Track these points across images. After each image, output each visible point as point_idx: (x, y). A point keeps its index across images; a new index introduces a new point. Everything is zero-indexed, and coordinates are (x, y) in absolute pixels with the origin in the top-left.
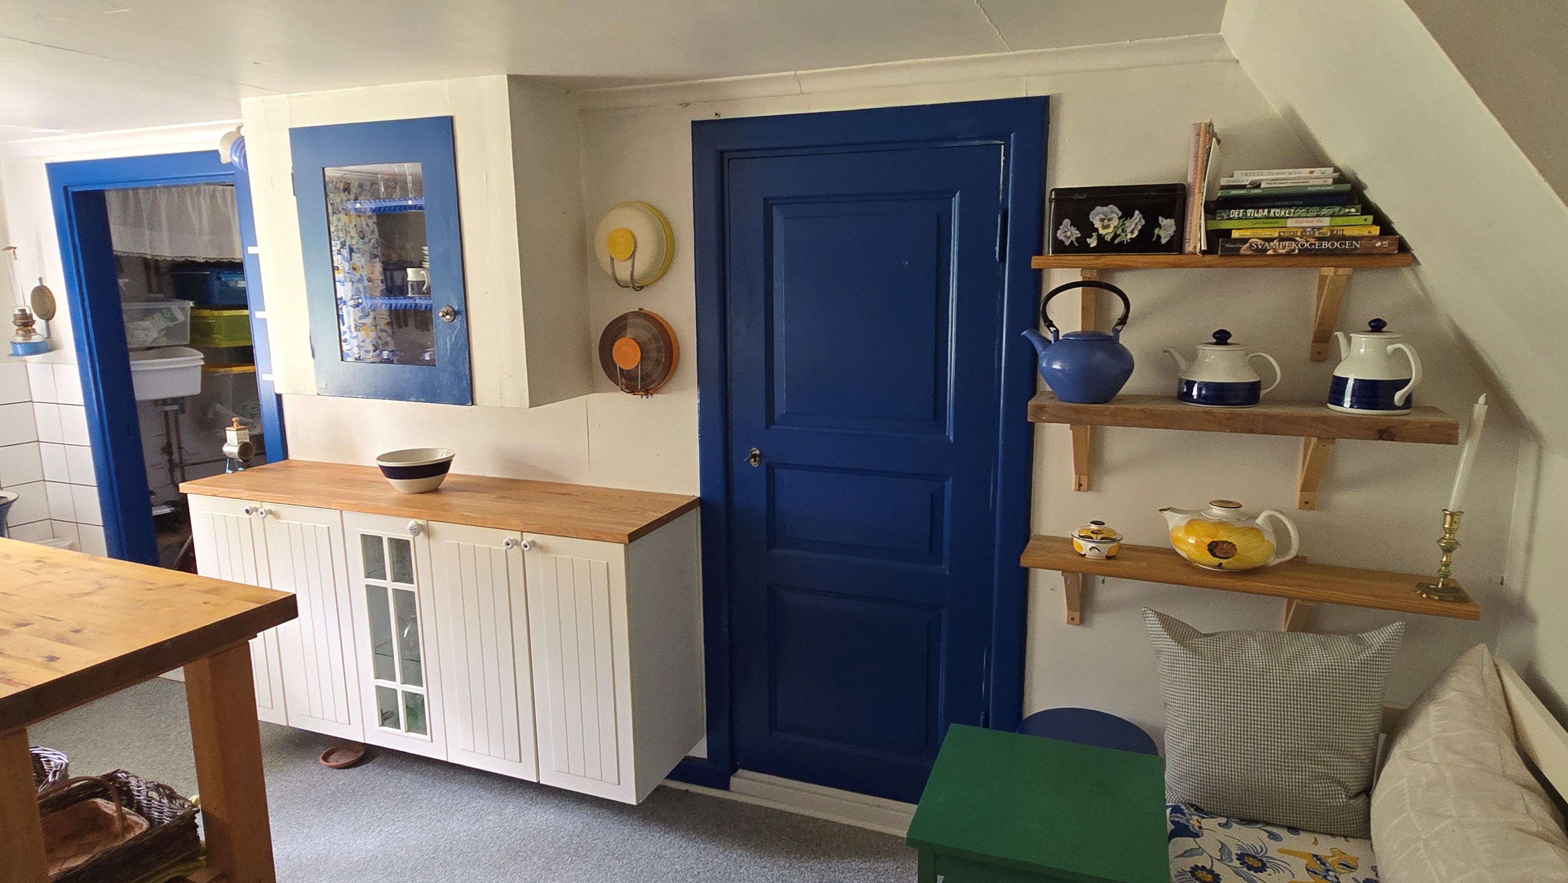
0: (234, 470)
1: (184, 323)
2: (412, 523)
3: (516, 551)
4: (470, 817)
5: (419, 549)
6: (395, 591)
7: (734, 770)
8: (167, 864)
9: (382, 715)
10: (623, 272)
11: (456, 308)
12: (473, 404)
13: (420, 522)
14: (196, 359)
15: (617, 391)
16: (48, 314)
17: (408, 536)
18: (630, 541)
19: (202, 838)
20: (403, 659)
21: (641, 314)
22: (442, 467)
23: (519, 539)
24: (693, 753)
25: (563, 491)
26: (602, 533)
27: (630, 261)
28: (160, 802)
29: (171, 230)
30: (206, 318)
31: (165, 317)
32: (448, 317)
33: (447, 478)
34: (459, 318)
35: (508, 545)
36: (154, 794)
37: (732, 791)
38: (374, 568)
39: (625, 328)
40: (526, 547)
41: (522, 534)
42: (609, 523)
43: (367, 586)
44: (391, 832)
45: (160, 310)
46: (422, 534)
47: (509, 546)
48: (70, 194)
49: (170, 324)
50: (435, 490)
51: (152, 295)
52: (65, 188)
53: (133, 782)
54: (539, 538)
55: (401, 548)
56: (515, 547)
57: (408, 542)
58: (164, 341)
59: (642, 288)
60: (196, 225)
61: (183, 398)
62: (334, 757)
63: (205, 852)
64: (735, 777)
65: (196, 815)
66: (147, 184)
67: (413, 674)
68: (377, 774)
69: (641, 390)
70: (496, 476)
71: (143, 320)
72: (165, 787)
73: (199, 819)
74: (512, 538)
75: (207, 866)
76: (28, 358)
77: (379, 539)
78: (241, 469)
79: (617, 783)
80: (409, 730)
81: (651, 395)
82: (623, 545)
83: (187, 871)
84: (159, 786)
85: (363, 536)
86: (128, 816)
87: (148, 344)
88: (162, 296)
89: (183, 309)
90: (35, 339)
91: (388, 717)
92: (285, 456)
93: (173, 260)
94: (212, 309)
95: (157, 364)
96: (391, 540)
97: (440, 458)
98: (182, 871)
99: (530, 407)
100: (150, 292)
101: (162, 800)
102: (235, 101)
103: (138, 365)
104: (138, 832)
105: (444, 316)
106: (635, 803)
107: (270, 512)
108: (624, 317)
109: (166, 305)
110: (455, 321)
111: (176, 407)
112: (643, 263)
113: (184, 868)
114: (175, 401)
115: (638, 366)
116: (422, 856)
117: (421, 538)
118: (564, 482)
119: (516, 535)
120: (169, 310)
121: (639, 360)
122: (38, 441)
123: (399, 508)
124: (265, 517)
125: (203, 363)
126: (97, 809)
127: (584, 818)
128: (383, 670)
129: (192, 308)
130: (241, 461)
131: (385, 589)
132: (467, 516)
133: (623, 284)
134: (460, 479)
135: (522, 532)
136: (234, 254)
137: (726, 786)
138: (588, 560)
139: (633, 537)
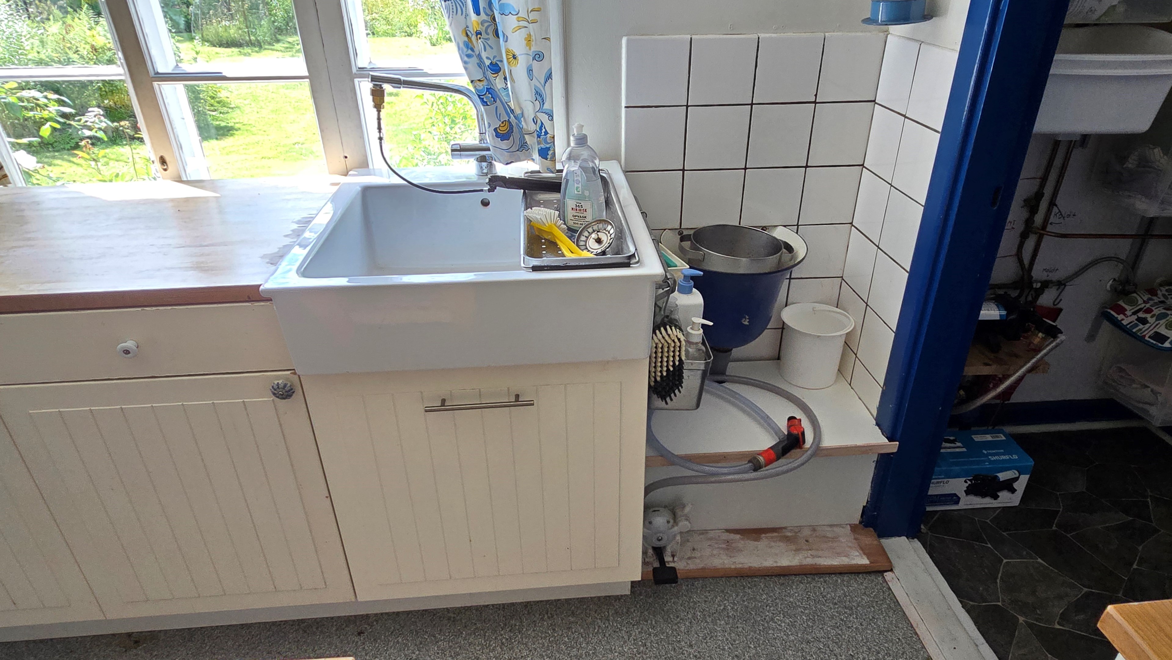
58: (1121, 15)
76: (892, 27)
87: (1091, 20)
122: (862, 166)
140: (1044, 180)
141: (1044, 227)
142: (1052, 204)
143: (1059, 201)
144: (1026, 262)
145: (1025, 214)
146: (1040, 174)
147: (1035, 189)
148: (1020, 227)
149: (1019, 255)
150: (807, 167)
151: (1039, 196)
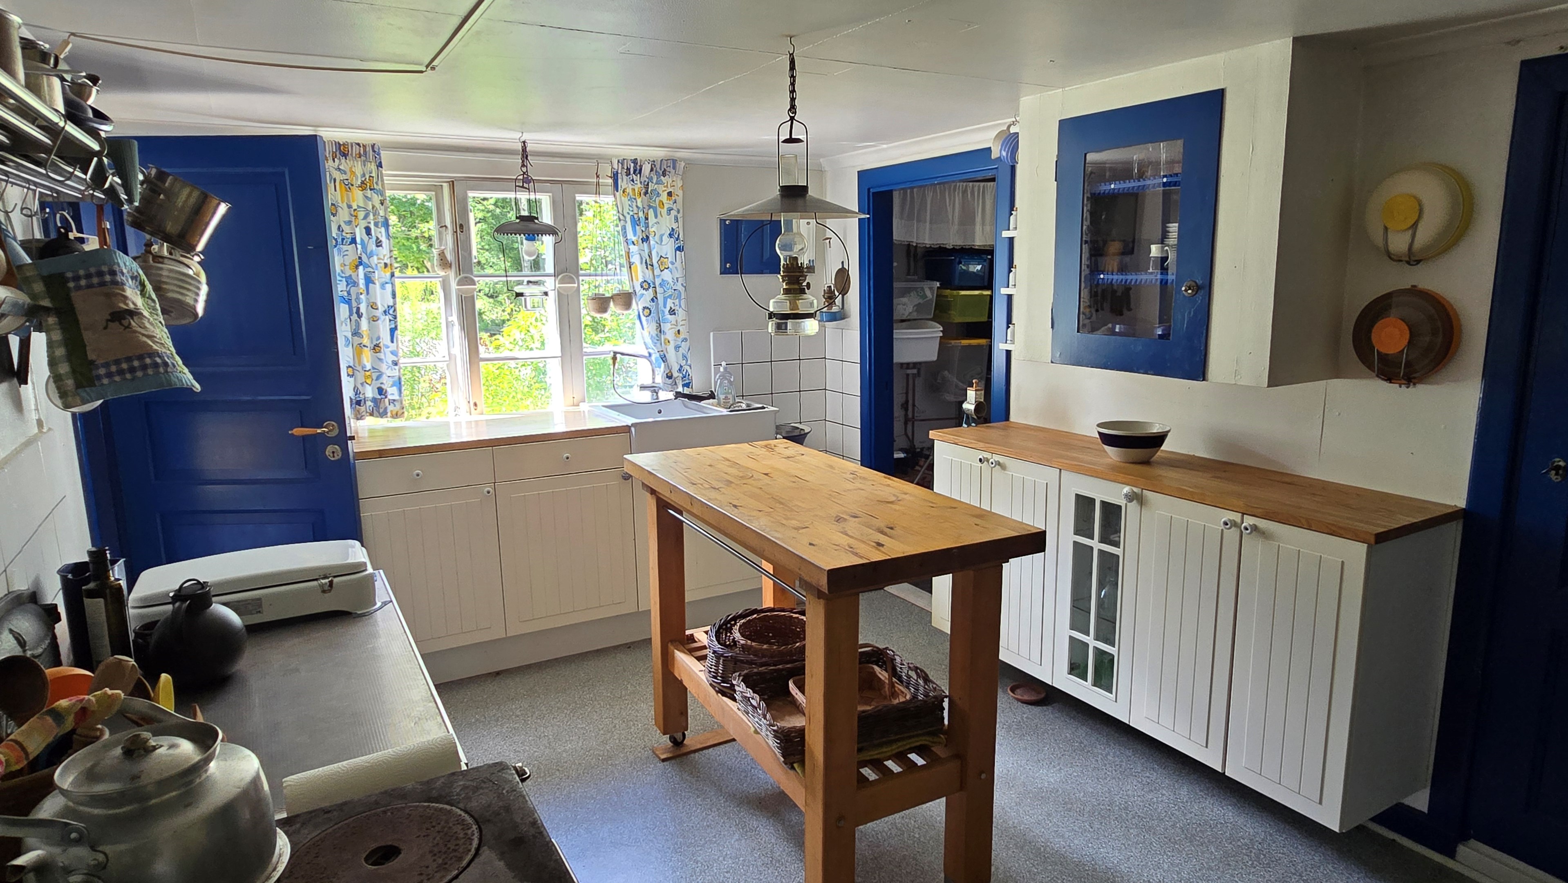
0: (969, 425)
1: (931, 300)
2: (1126, 489)
3: (1233, 533)
4: (1144, 785)
5: (1131, 515)
6: (1101, 552)
7: (1464, 838)
8: (920, 732)
9: (1071, 664)
10: (1399, 243)
11: (1199, 282)
12: (1203, 380)
13: (1135, 490)
14: (937, 331)
15: (1372, 378)
16: (844, 291)
17: (1121, 502)
18: (1377, 542)
19: (946, 722)
20: (1099, 616)
21: (1414, 291)
22: (1158, 440)
23: (1239, 520)
24: (1410, 801)
25: (1287, 480)
26: (1340, 528)
27: (1410, 232)
28: (917, 681)
29: (931, 223)
30: (946, 296)
31: (918, 295)
32: (1190, 291)
33: (1159, 453)
34: (1201, 292)
35: (1227, 524)
36: (913, 674)
37: (1457, 861)
38: (1083, 526)
39: (1390, 306)
40: (1247, 529)
41: (1243, 516)
42: (1348, 518)
43: (1075, 542)
44: (1070, 772)
45: (915, 289)
46: (1135, 502)
47: (1228, 527)
48: (871, 194)
49: (921, 301)
50: (1146, 462)
51: (909, 277)
52: (869, 190)
53: (898, 659)
54: (1262, 523)
55: (1112, 512)
56: (1233, 528)
57: (1120, 507)
58: (915, 315)
59: (1418, 262)
60: (950, 217)
61: (920, 363)
62: (1018, 691)
63: (945, 733)
64: (1464, 845)
65: (945, 699)
66: (920, 183)
67: (1107, 632)
68: (1056, 717)
69: (1403, 378)
70: (1208, 457)
71: (902, 297)
72: (922, 671)
73: (946, 704)
74: (1231, 519)
75: (946, 746)
76: (827, 323)
77: (1093, 501)
78: (973, 424)
79: (1318, 802)
80: (1095, 685)
81: (1414, 384)
82: (1366, 545)
83: (933, 742)
84: (917, 668)
85: (1077, 495)
86: (896, 685)
87: (904, 318)
88: (916, 277)
89: (931, 289)
90: (835, 309)
91: (1077, 668)
92: (1007, 418)
93: (931, 247)
94: (951, 289)
95: (911, 333)
96: (1104, 504)
97: (1155, 431)
98: (929, 741)
99: (1268, 387)
100: (908, 274)
101: (919, 680)
102: (1016, 100)
103: (899, 334)
104: (902, 699)
105: (1186, 290)
106: (1337, 830)
107: (998, 463)
108: (1389, 296)
109: (918, 285)
110: (1197, 295)
111: (915, 371)
112: (1425, 234)
113: (931, 739)
114: (915, 365)
115: (1404, 349)
116: (1099, 804)
117: (1133, 507)
118: (1285, 471)
119: (1236, 517)
120: (922, 289)
121: (1406, 344)
122: (825, 389)
123: (1112, 474)
124: (995, 466)
125: (941, 334)
126: (874, 673)
127: (1267, 828)
128: (1079, 621)
129: (938, 287)
130: (975, 417)
131: (1092, 548)
132: (1185, 490)
133: (1395, 258)
134: (1173, 456)
135: (1243, 514)
136: (974, 242)
137: (1451, 853)
138: (1319, 554)
139: (1381, 538)
140: (907, 393)
141: (913, 417)
142: (914, 405)
143: (916, 404)
144: (911, 437)
145: (903, 413)
146: (905, 391)
147: (904, 399)
148: (902, 419)
149: (906, 434)
150: (800, 391)
151: (907, 402)
